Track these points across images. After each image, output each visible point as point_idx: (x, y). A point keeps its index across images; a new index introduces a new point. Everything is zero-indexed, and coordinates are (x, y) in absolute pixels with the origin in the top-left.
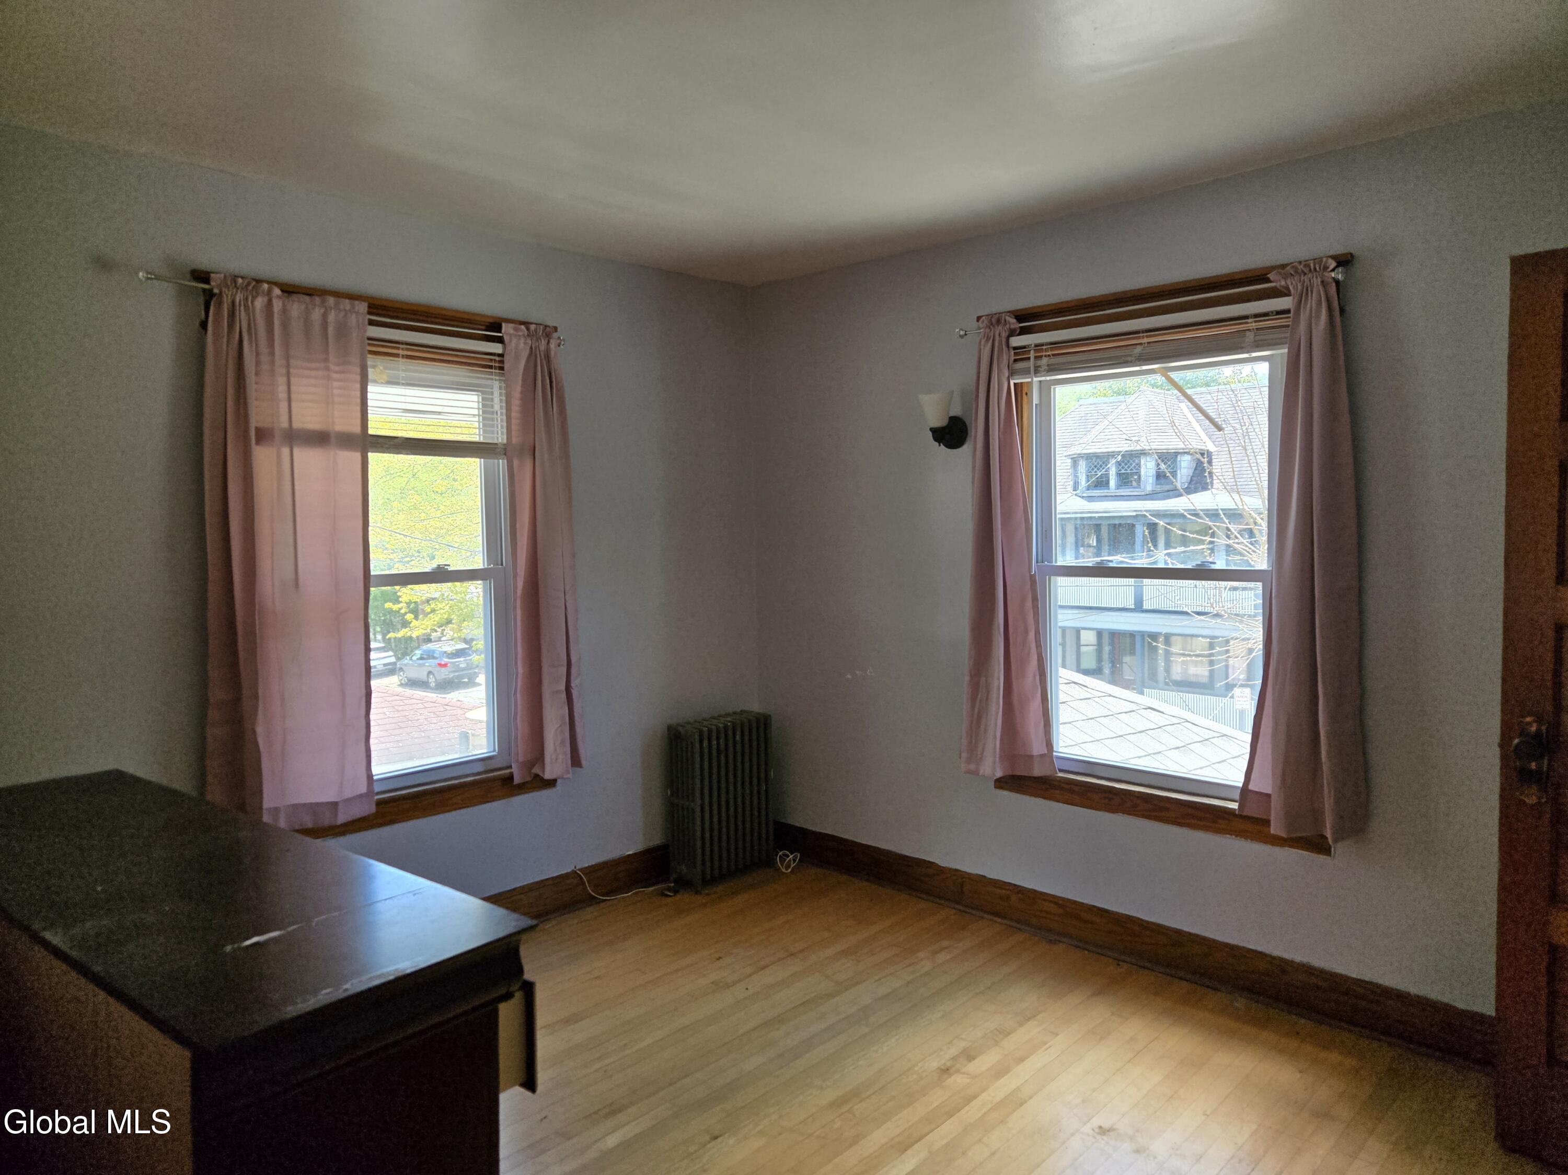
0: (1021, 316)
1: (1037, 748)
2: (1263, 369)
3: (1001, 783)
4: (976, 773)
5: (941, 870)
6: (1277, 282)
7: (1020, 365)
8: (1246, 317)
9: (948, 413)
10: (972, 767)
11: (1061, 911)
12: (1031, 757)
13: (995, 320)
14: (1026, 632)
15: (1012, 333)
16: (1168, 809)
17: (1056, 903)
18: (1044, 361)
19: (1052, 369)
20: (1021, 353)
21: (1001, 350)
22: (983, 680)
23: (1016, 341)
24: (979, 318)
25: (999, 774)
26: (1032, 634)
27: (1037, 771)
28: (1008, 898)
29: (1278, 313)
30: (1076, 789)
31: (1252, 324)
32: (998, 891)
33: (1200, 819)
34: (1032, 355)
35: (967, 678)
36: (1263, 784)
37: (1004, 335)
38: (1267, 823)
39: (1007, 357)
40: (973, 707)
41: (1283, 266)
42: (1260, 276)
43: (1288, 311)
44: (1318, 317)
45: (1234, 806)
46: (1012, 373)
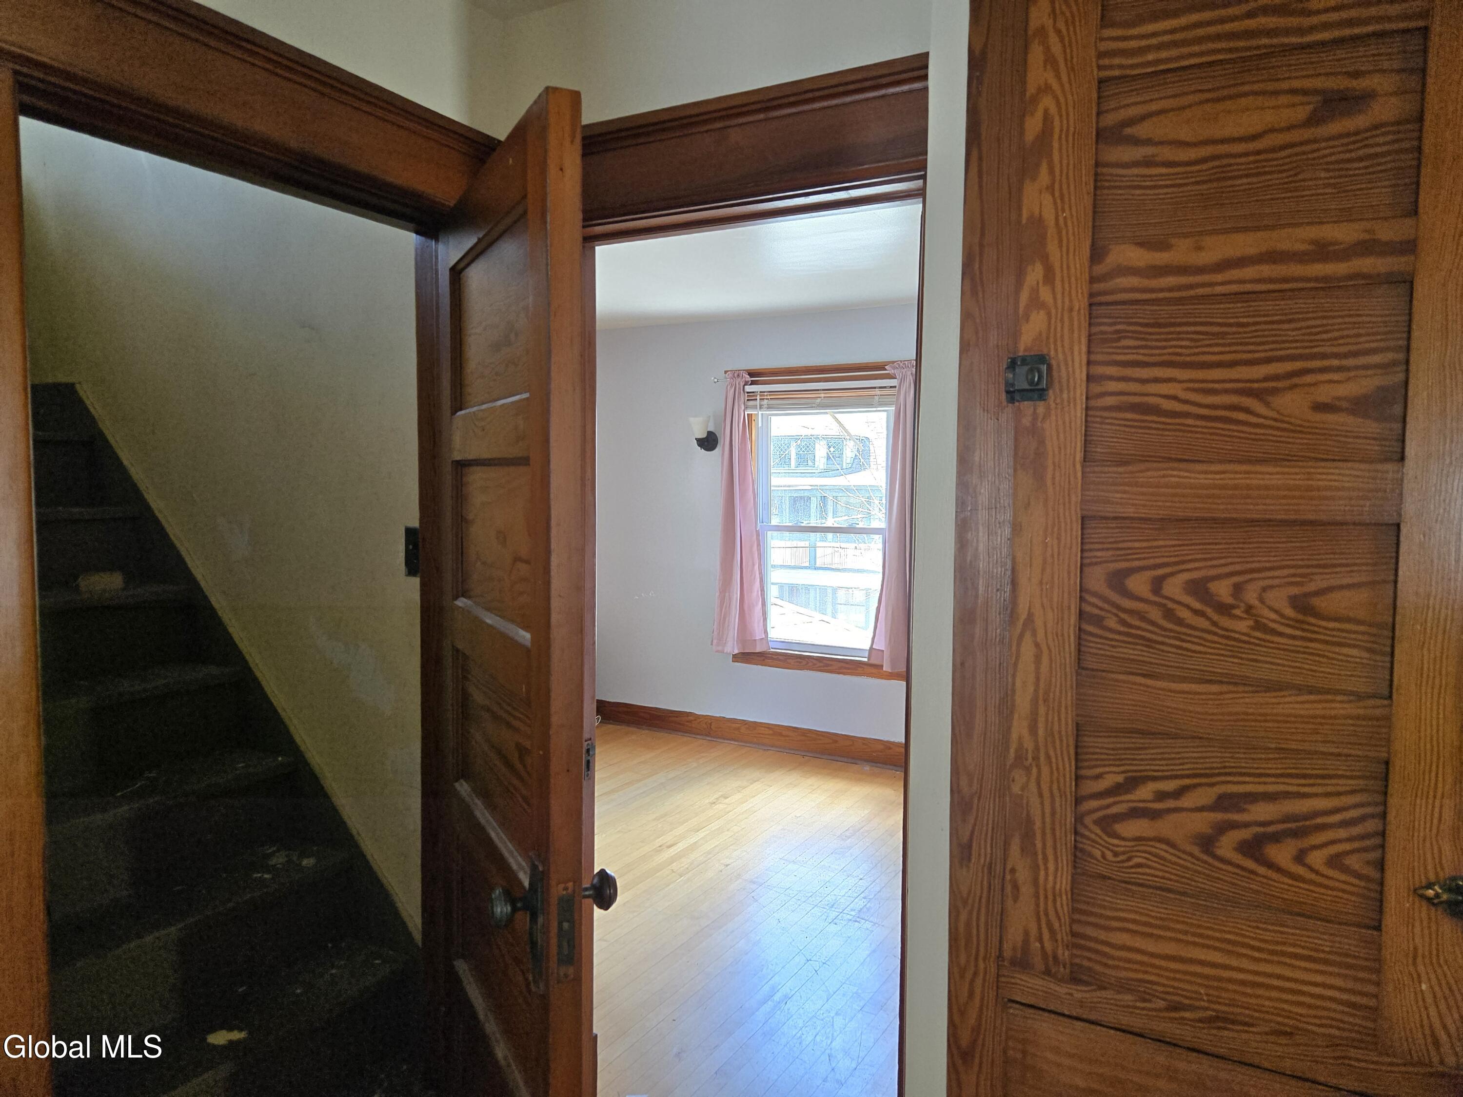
0: (752, 374)
1: (759, 635)
2: (884, 415)
3: (737, 658)
4: (722, 652)
5: (698, 717)
6: (889, 370)
7: (751, 403)
8: (875, 388)
9: (707, 427)
10: (720, 648)
11: (771, 732)
12: (755, 640)
13: (736, 374)
14: (753, 565)
15: (746, 384)
16: (831, 665)
17: (768, 728)
18: (765, 402)
19: (769, 407)
20: (751, 396)
21: (739, 393)
22: (727, 594)
23: (749, 388)
24: (726, 372)
25: (736, 652)
26: (757, 567)
27: (758, 650)
28: (738, 729)
29: (891, 387)
30: (781, 658)
31: (877, 392)
32: (734, 725)
33: (849, 669)
34: (758, 398)
35: (717, 594)
36: (880, 645)
37: (742, 384)
38: (882, 666)
39: (744, 397)
40: (721, 610)
41: (893, 362)
42: (881, 367)
43: (895, 387)
44: (909, 391)
45: (866, 660)
46: (746, 408)
